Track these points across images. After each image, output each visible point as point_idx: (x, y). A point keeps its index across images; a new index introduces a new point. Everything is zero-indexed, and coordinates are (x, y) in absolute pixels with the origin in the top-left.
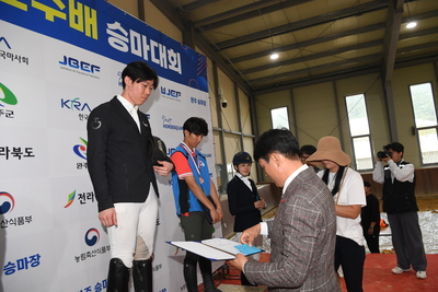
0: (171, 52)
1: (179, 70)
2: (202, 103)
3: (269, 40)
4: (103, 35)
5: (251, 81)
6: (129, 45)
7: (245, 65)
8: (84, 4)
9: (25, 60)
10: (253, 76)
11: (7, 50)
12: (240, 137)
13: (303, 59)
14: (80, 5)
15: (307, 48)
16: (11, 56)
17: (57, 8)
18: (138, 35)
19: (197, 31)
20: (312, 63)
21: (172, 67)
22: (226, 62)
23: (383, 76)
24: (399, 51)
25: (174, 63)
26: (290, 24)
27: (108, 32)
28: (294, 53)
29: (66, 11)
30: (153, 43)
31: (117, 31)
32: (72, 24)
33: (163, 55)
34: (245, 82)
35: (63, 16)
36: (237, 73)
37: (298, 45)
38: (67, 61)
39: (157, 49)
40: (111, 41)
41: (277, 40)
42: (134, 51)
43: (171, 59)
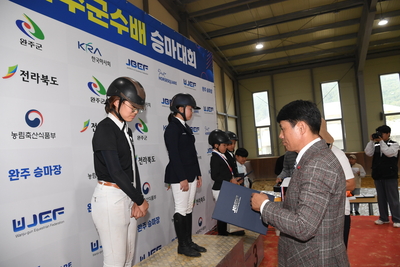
0: (189, 51)
1: (194, 65)
2: (209, 91)
3: (255, 31)
4: (150, 42)
5: (236, 66)
6: (164, 48)
7: (231, 52)
8: (138, 19)
9: (109, 63)
10: (237, 62)
11: (100, 57)
12: (225, 118)
13: (284, 48)
14: (136, 20)
15: (289, 39)
16: (101, 61)
17: (123, 24)
18: (169, 40)
19: (191, 21)
20: (292, 52)
21: (190, 64)
22: (215, 49)
23: (356, 66)
24: (371, 43)
25: (191, 60)
26: (274, 18)
27: (152, 39)
28: (277, 43)
29: (128, 26)
30: (179, 45)
31: (157, 38)
32: (132, 36)
33: (184, 54)
34: (230, 67)
35: (126, 30)
36: (223, 59)
37: (280, 36)
38: (131, 62)
39: (181, 49)
40: (154, 45)
41: (261, 31)
42: (167, 53)
43: (189, 57)
